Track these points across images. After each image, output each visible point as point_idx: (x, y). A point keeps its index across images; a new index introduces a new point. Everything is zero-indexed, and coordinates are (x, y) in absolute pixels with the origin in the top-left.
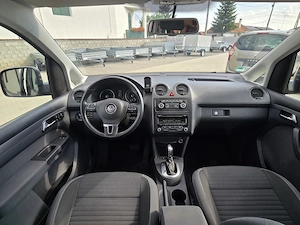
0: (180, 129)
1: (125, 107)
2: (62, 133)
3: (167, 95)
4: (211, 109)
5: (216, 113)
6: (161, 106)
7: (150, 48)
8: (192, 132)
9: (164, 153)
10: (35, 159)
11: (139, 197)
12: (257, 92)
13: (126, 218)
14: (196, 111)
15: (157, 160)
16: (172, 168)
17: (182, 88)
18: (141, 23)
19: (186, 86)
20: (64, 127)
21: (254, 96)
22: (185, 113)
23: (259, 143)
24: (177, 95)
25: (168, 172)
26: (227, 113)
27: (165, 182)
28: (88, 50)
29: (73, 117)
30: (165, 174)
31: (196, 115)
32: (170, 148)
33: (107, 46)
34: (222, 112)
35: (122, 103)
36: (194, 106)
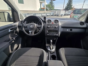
0: (55, 35)
1: (37, 26)
2: (16, 34)
3: (51, 23)
4: (66, 29)
5: (67, 30)
6: (49, 26)
7: (46, 14)
8: (59, 36)
9: (49, 43)
10: (6, 41)
11: (40, 57)
12: (82, 23)
13: (35, 63)
14: (61, 29)
15: (47, 45)
16: (52, 47)
17: (56, 21)
18: (44, 7)
19: (58, 21)
20: (16, 32)
21: (81, 25)
22: (57, 29)
23: (81, 41)
24: (54, 23)
25: (50, 49)
26: (71, 30)
27: (49, 52)
28: (28, 14)
29: (20, 29)
30: (49, 50)
31: (61, 30)
32: (51, 41)
33: (34, 13)
34: (69, 30)
35: (36, 25)
36: (60, 27)
